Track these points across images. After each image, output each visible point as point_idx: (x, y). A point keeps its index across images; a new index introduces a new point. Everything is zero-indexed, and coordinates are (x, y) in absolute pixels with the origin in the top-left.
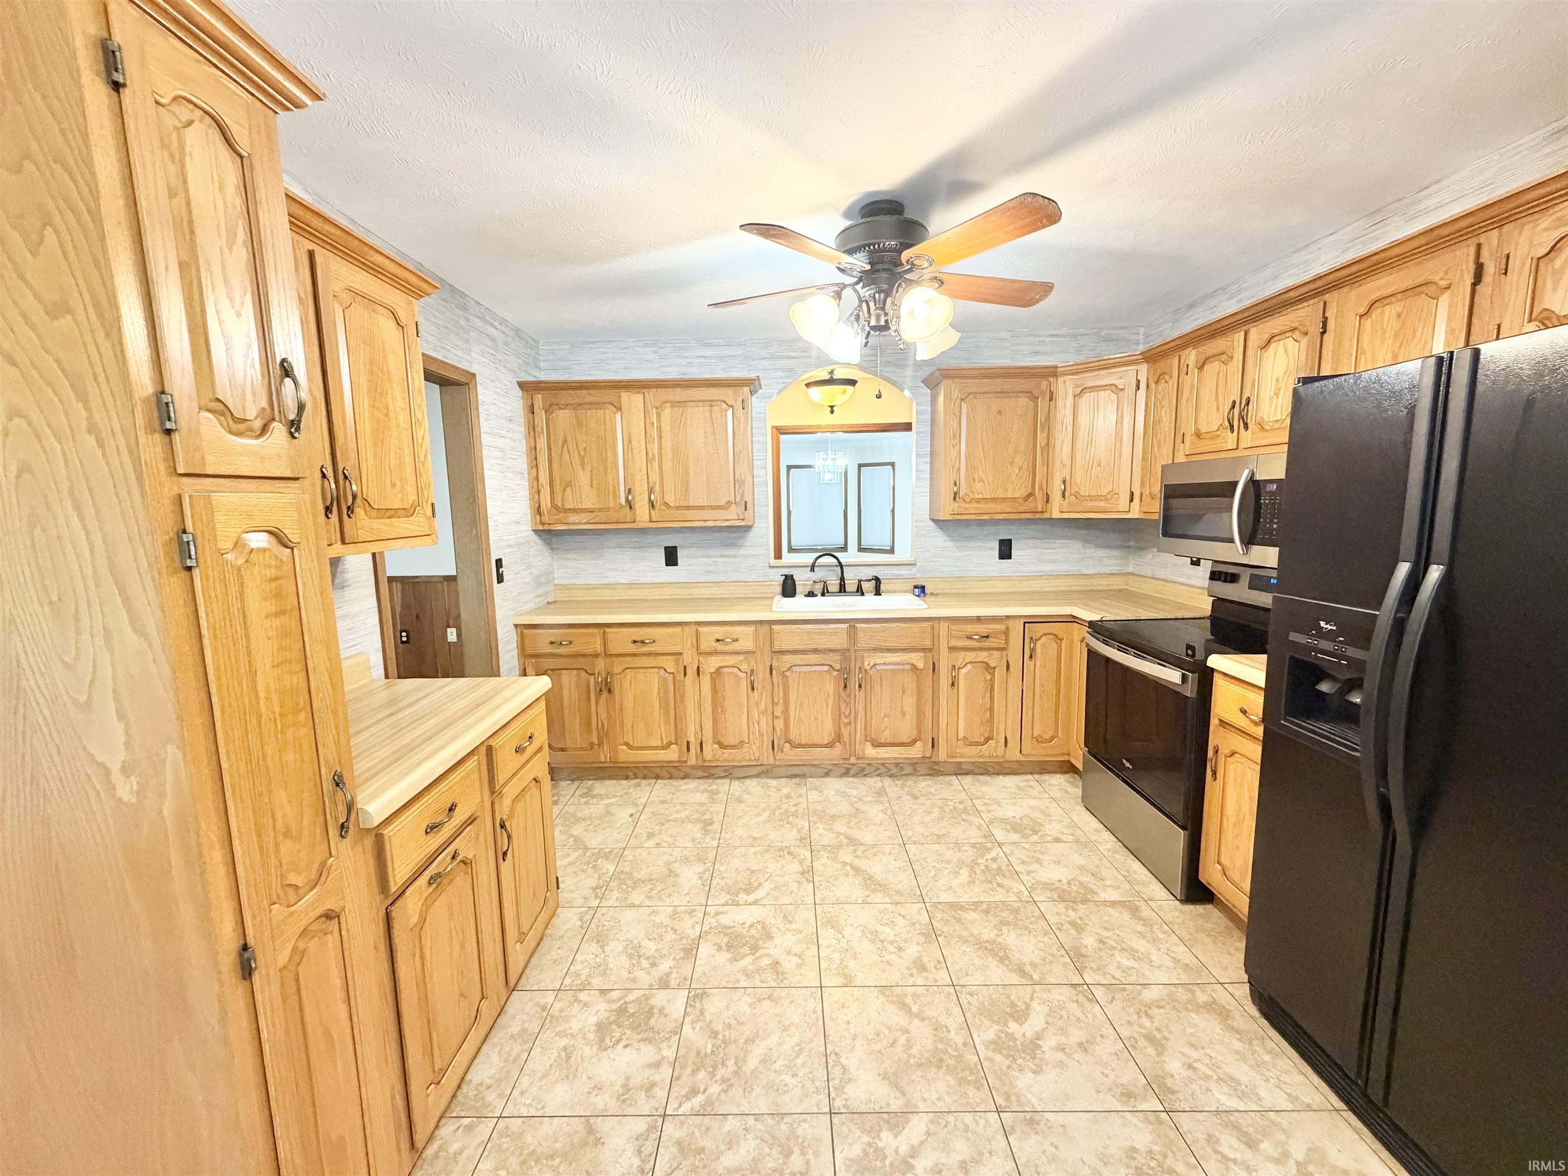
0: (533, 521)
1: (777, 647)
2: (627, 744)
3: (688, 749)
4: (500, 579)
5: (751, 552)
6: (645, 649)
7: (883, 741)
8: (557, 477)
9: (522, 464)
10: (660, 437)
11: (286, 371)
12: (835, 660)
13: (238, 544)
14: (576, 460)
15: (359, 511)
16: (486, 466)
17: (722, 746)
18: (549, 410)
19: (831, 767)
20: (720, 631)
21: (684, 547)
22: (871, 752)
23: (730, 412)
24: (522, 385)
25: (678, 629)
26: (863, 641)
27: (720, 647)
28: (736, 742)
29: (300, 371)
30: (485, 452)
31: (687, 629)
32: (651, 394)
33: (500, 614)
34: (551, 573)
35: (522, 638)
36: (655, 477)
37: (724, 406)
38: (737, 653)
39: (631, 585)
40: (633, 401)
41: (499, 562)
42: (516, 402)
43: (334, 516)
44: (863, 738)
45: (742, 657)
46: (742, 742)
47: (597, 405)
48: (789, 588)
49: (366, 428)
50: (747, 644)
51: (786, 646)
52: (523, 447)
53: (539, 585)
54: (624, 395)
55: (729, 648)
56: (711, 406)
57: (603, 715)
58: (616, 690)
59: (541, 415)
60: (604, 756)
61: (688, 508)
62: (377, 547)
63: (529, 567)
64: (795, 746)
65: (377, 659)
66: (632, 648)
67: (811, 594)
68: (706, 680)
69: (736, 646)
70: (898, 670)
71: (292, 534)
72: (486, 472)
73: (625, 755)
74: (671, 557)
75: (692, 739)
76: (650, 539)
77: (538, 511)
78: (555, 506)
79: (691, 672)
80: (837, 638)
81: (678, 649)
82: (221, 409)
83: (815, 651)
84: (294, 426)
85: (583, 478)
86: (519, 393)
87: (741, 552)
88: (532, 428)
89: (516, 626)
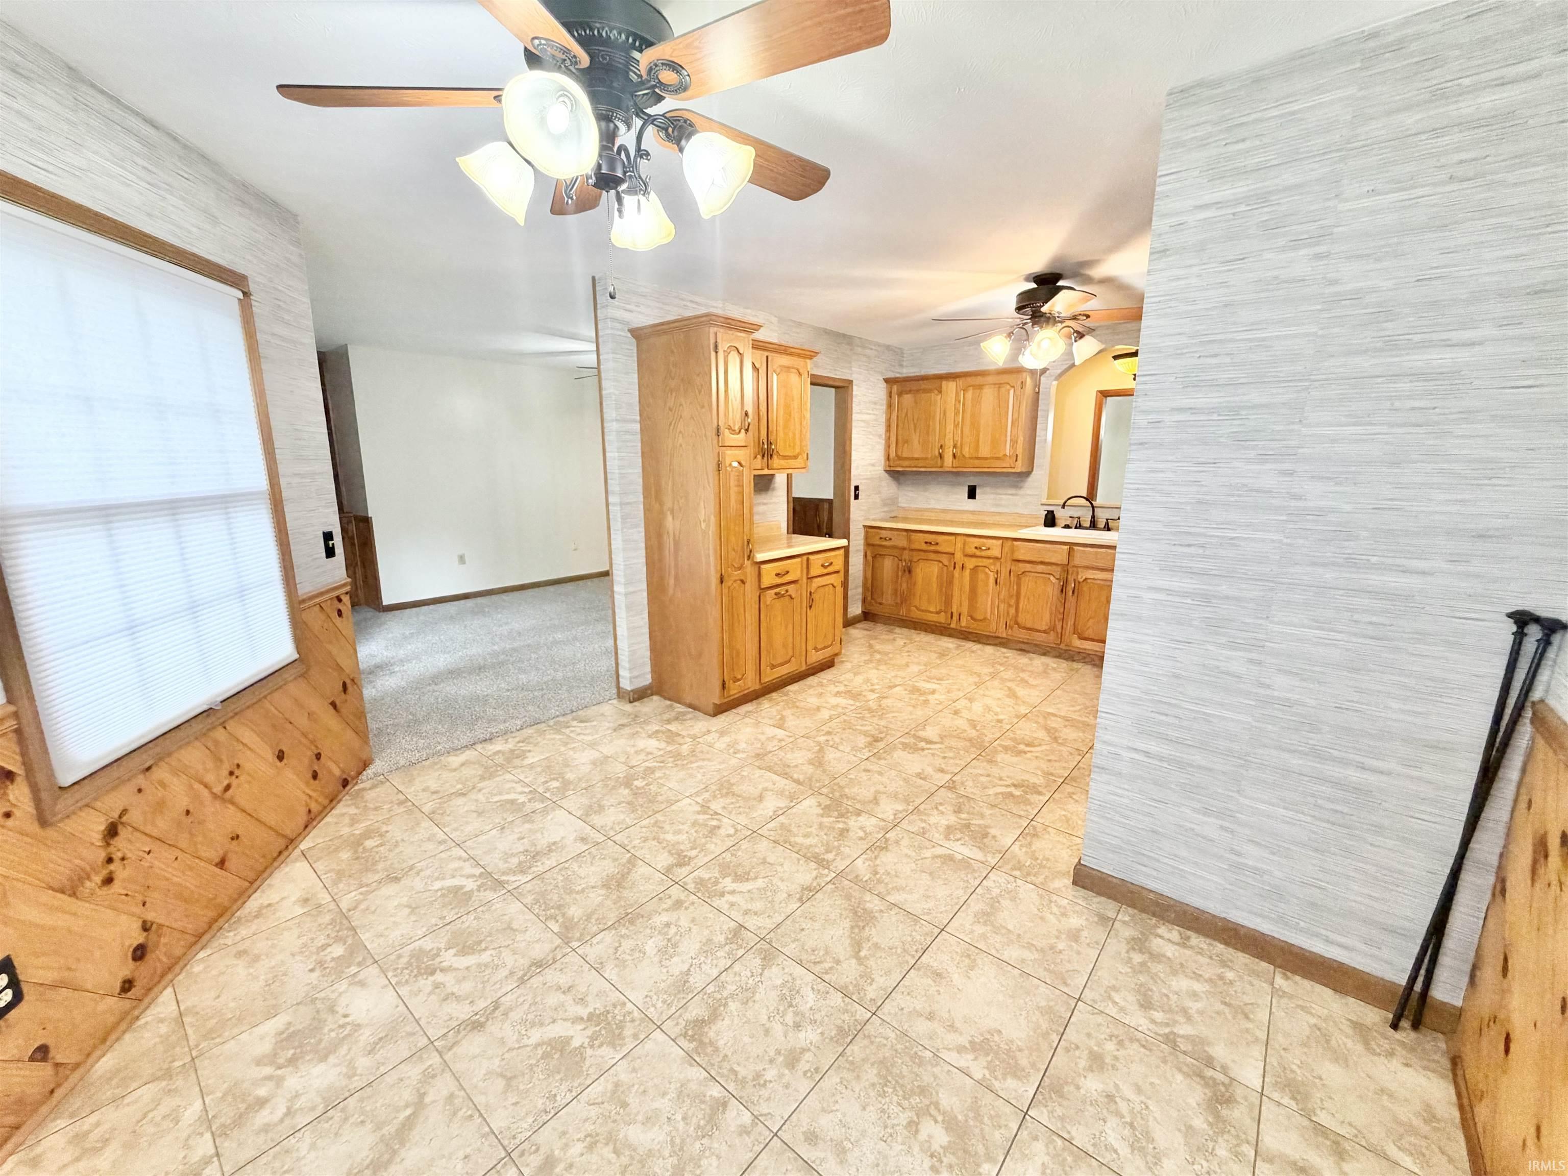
0: (885, 466)
1: (1015, 558)
2: (916, 607)
3: (952, 617)
4: (856, 497)
5: (1028, 492)
6: (932, 548)
7: (1086, 636)
8: (900, 438)
9: (882, 430)
10: (963, 412)
11: (746, 414)
12: (1057, 571)
13: (730, 465)
14: (912, 426)
15: (775, 457)
16: (854, 431)
17: (972, 618)
18: (900, 394)
19: (1048, 649)
20: (977, 542)
21: (983, 486)
22: (1077, 643)
23: (1012, 392)
24: (887, 381)
25: (953, 538)
26: (1077, 560)
27: (978, 553)
28: (982, 618)
29: (750, 413)
30: (854, 424)
31: (959, 538)
32: (961, 382)
33: (853, 516)
34: (897, 498)
35: (867, 533)
36: (958, 438)
37: (1008, 387)
38: (989, 558)
39: (944, 511)
40: (950, 387)
41: (857, 488)
42: (880, 391)
43: (766, 458)
44: (1072, 631)
45: (991, 561)
46: (985, 619)
47: (929, 391)
48: (1050, 521)
49: (781, 422)
50: (996, 552)
51: (1021, 557)
52: (883, 419)
53: (885, 505)
54: (944, 383)
55: (983, 554)
56: (999, 385)
57: (904, 586)
58: (913, 574)
59: (896, 398)
60: (903, 612)
61: (977, 458)
62: (790, 471)
63: (880, 493)
64: (1020, 626)
65: (784, 525)
66: (924, 547)
67: (1067, 527)
68: (967, 572)
69: (988, 553)
70: (1104, 585)
71: (743, 463)
72: (853, 436)
73: (915, 614)
74: (972, 494)
75: (954, 610)
76: (961, 479)
77: (888, 459)
78: (897, 455)
79: (958, 567)
80: (1059, 555)
81: (951, 550)
82: (730, 428)
83: (1042, 563)
84: (747, 430)
85: (915, 439)
86: (884, 385)
87: (1021, 492)
88: (890, 406)
89: (865, 526)
